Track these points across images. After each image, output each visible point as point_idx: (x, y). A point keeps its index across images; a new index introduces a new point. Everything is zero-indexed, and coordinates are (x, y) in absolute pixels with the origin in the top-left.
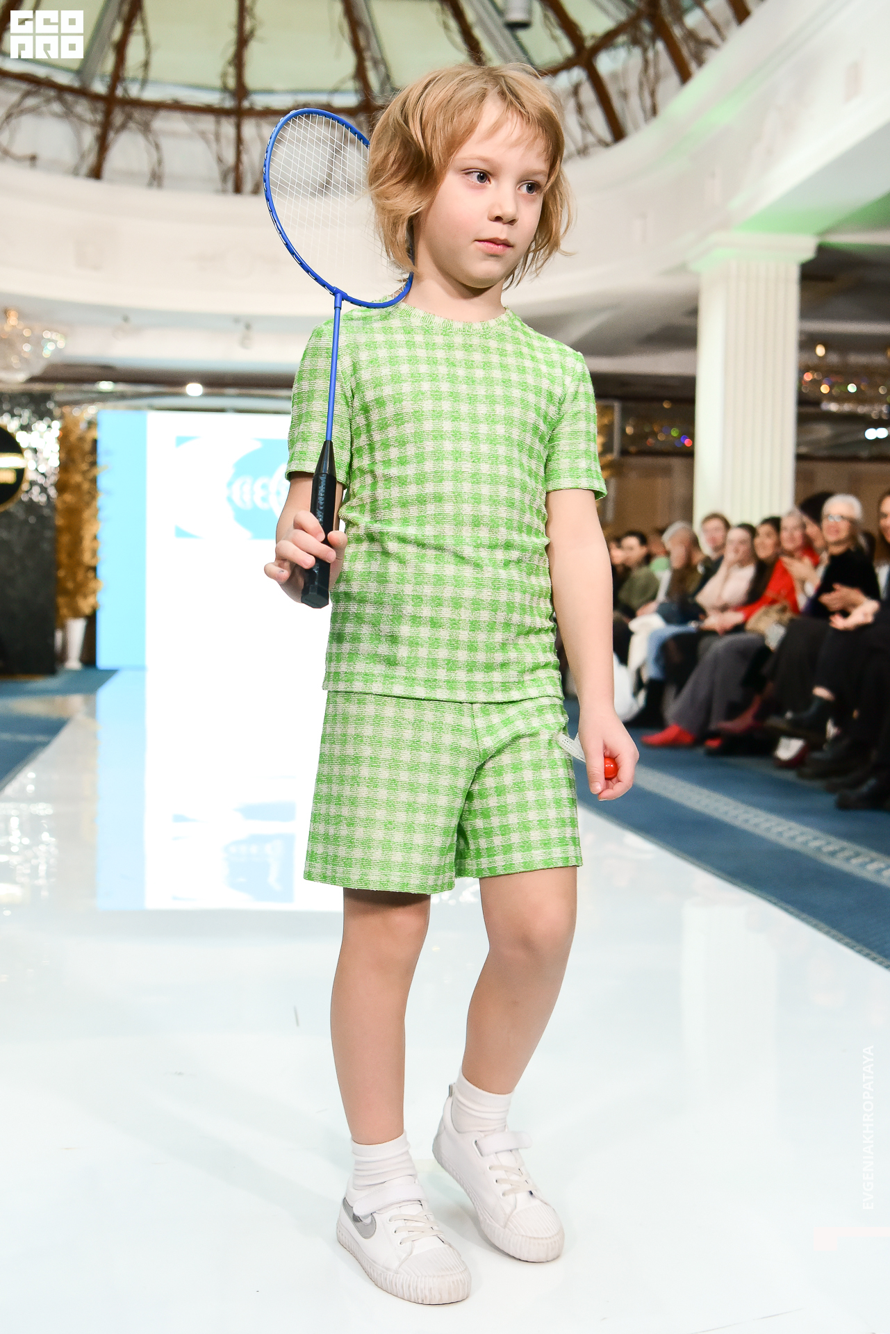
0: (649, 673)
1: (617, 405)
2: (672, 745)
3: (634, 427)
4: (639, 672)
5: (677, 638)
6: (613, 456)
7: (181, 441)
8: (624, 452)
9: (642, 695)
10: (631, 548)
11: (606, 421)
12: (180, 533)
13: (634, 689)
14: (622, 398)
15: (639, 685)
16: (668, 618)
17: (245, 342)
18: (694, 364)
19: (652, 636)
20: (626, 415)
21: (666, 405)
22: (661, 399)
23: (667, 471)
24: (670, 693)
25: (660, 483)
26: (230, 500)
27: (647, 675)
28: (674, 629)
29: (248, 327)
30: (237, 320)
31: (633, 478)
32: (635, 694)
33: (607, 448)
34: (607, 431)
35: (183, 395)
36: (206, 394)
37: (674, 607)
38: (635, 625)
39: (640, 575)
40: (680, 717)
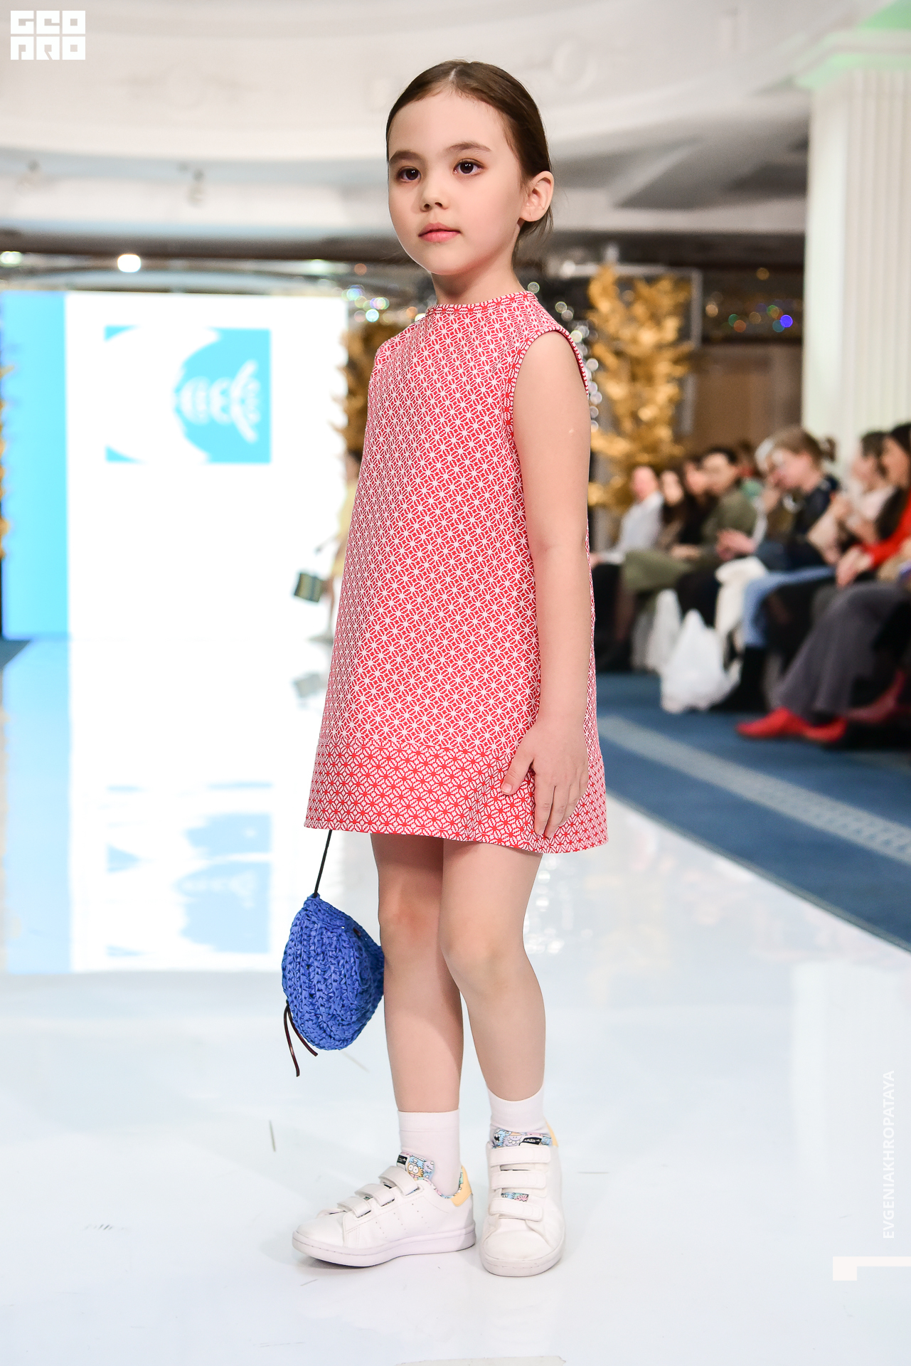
0: (744, 638)
1: (696, 277)
2: (780, 735)
3: (720, 305)
4: (730, 638)
5: (782, 592)
6: (690, 346)
7: (111, 332)
8: (706, 340)
9: (736, 669)
10: (716, 470)
11: (681, 297)
12: (113, 456)
13: (724, 655)
14: (704, 266)
15: (731, 654)
16: (770, 565)
17: (195, 197)
18: (803, 217)
19: (749, 588)
20: (707, 289)
21: (763, 275)
22: (754, 267)
23: (764, 365)
24: (773, 666)
25: (755, 381)
26: (178, 411)
27: (741, 641)
28: (779, 579)
29: (199, 176)
30: (183, 166)
31: (718, 376)
32: (727, 666)
33: (683, 334)
34: (683, 311)
35: (113, 269)
36: (145, 269)
37: (778, 548)
38: (724, 574)
39: (731, 501)
40: (789, 699)
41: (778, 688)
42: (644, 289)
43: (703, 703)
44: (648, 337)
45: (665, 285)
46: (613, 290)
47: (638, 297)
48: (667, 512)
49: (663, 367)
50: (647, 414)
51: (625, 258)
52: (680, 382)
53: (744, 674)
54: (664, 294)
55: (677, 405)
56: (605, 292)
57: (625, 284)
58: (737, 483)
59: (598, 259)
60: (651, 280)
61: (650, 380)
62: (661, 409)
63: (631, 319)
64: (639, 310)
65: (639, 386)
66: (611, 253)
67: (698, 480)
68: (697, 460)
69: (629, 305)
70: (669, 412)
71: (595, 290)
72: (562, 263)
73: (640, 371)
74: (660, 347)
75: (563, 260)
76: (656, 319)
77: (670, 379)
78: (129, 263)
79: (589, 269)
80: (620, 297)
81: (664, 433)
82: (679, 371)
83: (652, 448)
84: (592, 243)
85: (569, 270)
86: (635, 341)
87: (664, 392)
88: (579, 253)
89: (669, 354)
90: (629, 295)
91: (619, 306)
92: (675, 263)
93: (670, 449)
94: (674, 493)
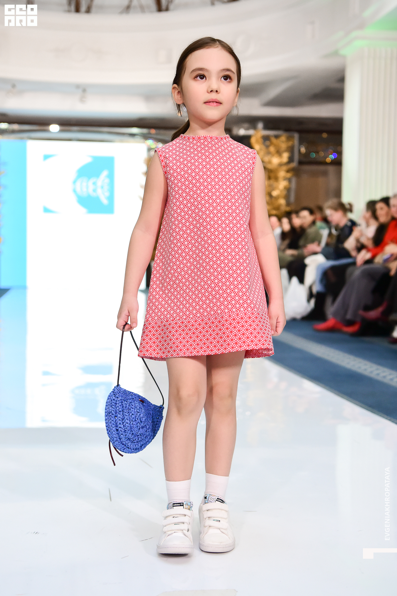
0: (317, 288)
1: (296, 136)
2: (331, 330)
3: (306, 149)
4: (310, 288)
5: (333, 268)
6: (294, 165)
7: (46, 157)
8: (301, 163)
9: (313, 302)
10: (304, 217)
11: (290, 143)
12: (46, 210)
13: (308, 298)
14: (300, 132)
15: (311, 295)
16: (327, 257)
17: (82, 100)
18: (342, 111)
19: (318, 267)
20: (301, 142)
21: (325, 135)
22: (321, 132)
23: (325, 174)
24: (329, 300)
25: (321, 180)
26: (75, 191)
27: (315, 290)
28: (331, 263)
29: (84, 91)
30: (78, 86)
31: (305, 178)
32: (309, 300)
33: (291, 160)
34: (291, 150)
35: (48, 131)
36: (61, 131)
37: (331, 250)
38: (308, 261)
39: (311, 231)
40: (335, 314)
41: (331, 309)
42: (274, 140)
43: (299, 316)
44: (276, 161)
45: (283, 138)
46: (261, 140)
47: (272, 143)
48: (284, 235)
49: (282, 174)
50: (275, 193)
51: (266, 127)
52: (289, 180)
53: (316, 304)
54: (283, 142)
55: (288, 190)
56: (257, 141)
57: (266, 138)
58: (314, 223)
59: (255, 128)
60: (277, 137)
61: (276, 179)
62: (281, 191)
63: (269, 153)
64: (272, 149)
65: (272, 182)
66: (260, 125)
67: (297, 222)
68: (297, 212)
69: (267, 147)
70: (285, 193)
71: (253, 141)
72: (239, 130)
73: (272, 175)
74: (281, 165)
75: (240, 128)
76: (279, 153)
77: (285, 179)
78: (54, 128)
79: (251, 132)
80: (264, 143)
81: (282, 202)
82: (289, 175)
83: (277, 208)
84: (252, 121)
85: (242, 132)
86: (270, 162)
87: (282, 184)
88: (246, 125)
89: (285, 168)
90: (268, 143)
91: (263, 147)
92: (287, 130)
93: (284, 208)
94: (287, 227)
